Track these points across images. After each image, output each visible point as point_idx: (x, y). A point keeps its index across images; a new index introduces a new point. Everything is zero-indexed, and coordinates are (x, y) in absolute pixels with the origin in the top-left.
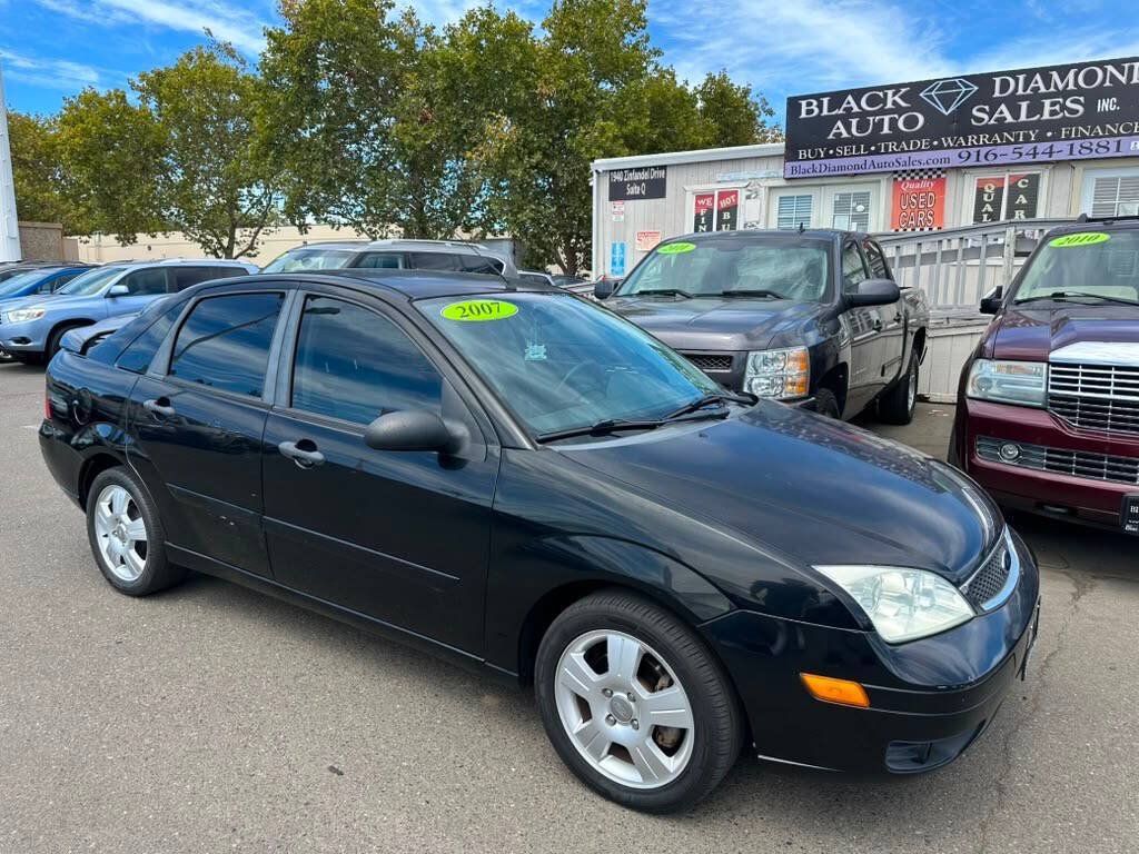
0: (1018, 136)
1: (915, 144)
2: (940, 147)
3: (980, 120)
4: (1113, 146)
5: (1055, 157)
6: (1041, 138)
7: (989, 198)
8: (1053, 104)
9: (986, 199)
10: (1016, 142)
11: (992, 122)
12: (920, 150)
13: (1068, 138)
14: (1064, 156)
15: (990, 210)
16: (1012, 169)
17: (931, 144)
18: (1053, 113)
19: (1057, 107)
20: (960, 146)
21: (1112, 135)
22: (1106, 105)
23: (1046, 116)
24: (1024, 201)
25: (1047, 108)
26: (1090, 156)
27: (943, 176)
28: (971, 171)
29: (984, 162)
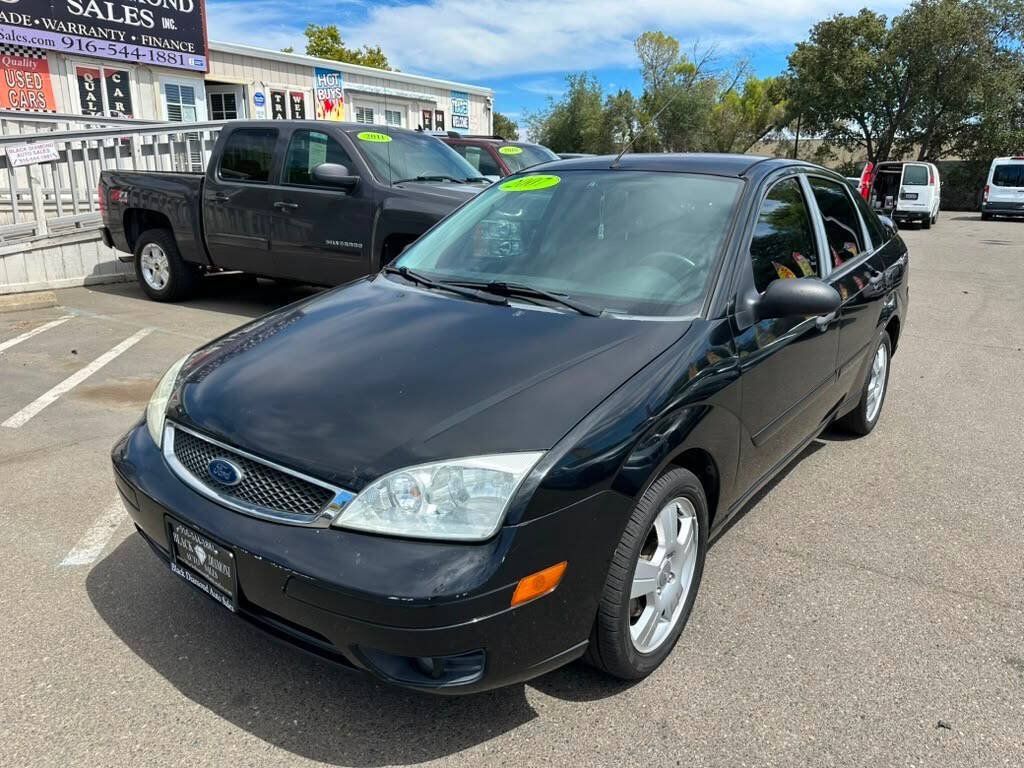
0: (109, 34)
1: (16, 19)
2: (41, 27)
3: (77, 10)
4: (178, 59)
5: (142, 60)
6: (128, 41)
7: (90, 87)
8: (132, 12)
9: (87, 87)
10: (109, 39)
11: (86, 14)
12: (21, 25)
13: (147, 45)
14: (147, 60)
15: (94, 99)
16: (106, 63)
17: (32, 21)
18: (133, 19)
19: (135, 15)
20: (61, 31)
21: (176, 50)
22: (168, 23)
23: (128, 21)
24: (121, 95)
25: (128, 15)
26: (164, 64)
27: (44, 57)
28: (71, 58)
29: (86, 52)
